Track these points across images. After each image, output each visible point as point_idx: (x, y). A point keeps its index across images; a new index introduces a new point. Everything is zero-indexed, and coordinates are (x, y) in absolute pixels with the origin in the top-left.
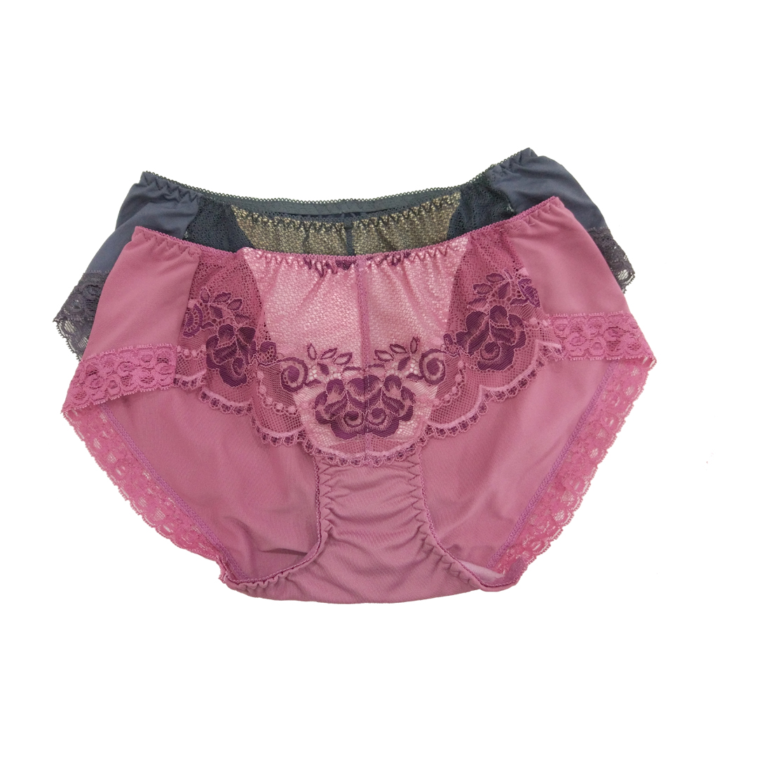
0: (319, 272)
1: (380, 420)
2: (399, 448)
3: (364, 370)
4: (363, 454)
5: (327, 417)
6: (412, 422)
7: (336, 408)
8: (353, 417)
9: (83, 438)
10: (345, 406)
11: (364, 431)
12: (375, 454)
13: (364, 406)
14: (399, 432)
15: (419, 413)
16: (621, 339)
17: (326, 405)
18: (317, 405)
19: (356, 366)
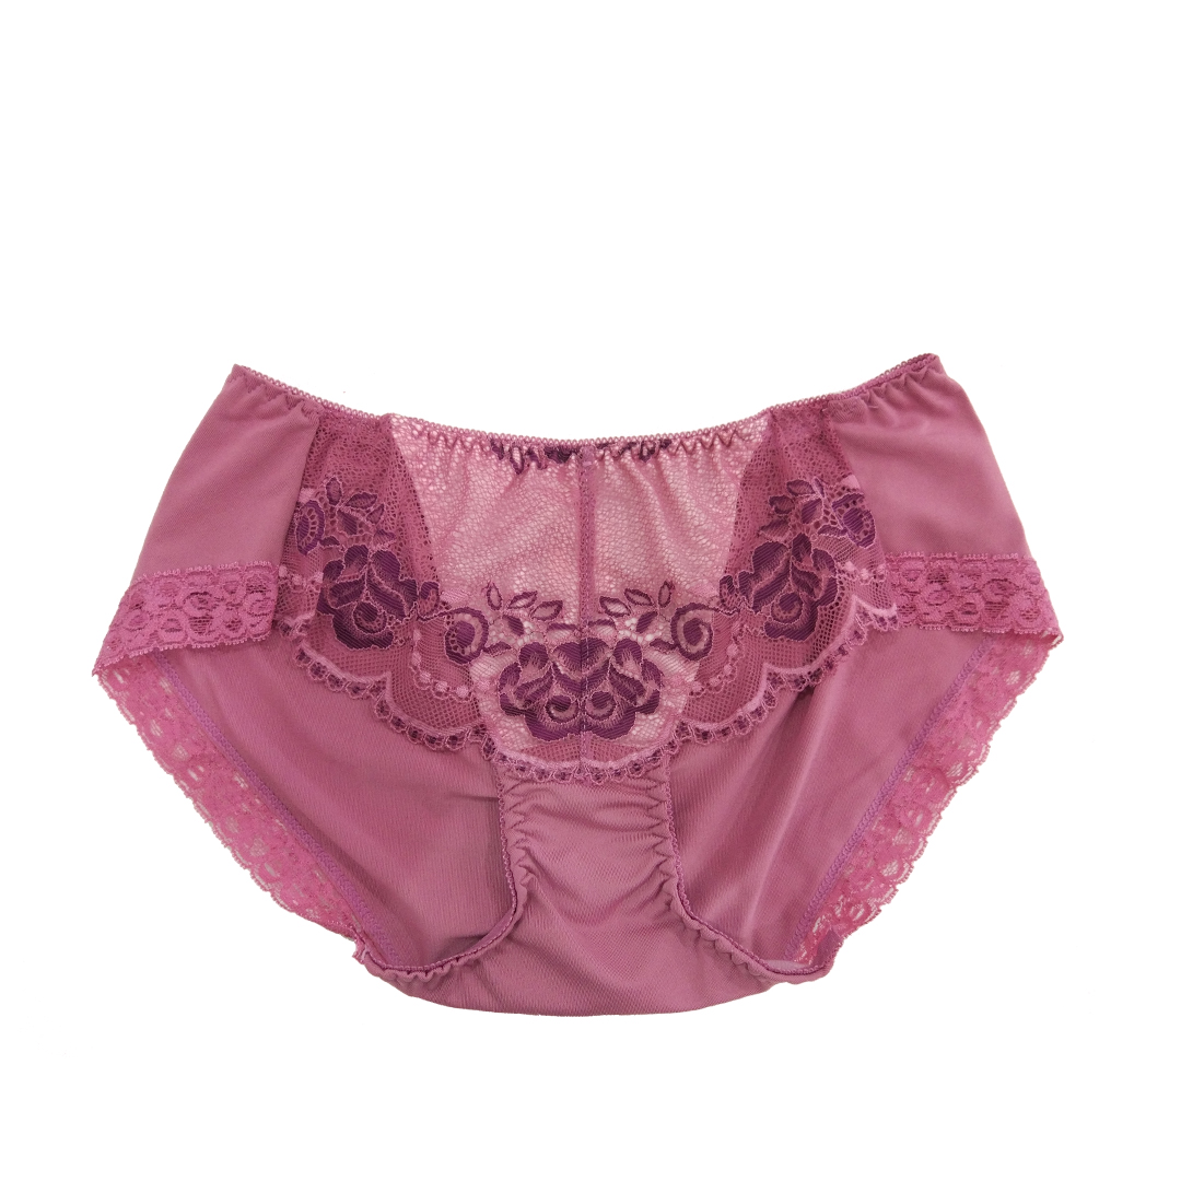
0: (515, 465)
1: (604, 711)
2: (634, 757)
3: (580, 630)
4: (577, 762)
5: (518, 704)
6: (656, 716)
7: (534, 689)
8: (561, 705)
9: (133, 719)
10: (548, 687)
11: (578, 729)
12: (595, 764)
13: (579, 688)
14: (634, 731)
15: (670, 704)
16: (1011, 600)
17: (519, 684)
18: (503, 684)
19: (567, 622)
